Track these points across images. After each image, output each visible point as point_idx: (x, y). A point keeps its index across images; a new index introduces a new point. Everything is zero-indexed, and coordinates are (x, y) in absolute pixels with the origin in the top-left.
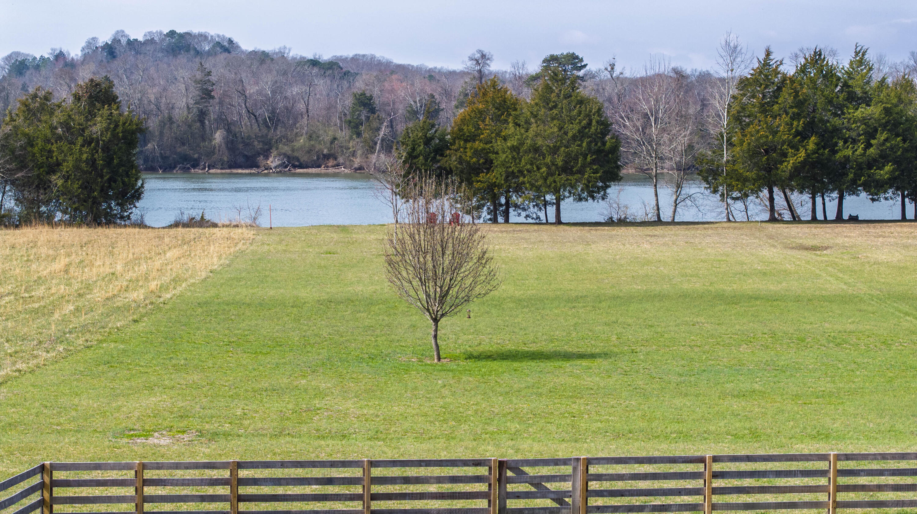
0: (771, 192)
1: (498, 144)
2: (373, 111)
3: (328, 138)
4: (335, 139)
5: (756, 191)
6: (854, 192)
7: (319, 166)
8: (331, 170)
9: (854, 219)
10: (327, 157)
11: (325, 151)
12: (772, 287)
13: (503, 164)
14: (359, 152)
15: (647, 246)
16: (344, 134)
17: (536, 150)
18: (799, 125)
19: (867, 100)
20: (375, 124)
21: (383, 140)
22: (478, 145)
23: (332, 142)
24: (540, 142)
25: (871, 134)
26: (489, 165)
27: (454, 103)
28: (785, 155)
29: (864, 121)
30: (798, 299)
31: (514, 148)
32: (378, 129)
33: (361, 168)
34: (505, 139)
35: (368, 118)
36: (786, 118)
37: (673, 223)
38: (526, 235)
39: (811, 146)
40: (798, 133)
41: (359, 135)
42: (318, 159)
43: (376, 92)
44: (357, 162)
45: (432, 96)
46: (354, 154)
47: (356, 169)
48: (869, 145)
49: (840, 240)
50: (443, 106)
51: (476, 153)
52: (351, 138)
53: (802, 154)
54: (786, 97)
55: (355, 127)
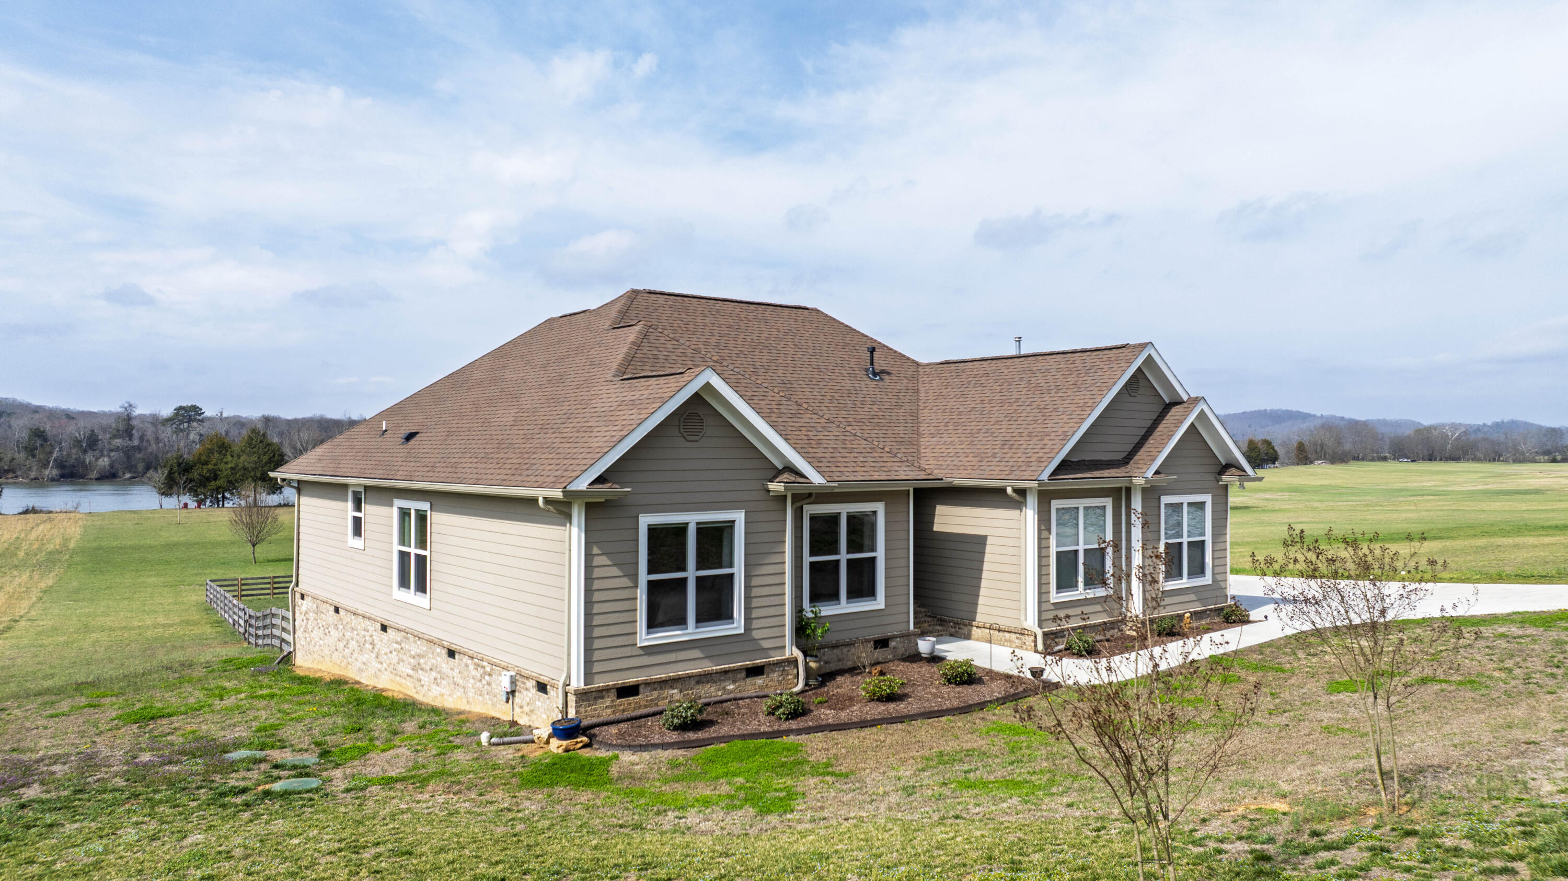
1: (222, 466)
2: (45, 439)
3: (8, 458)
8: (11, 480)
10: (7, 471)
11: (6, 468)
13: (226, 476)
14: (35, 468)
16: (21, 456)
17: (245, 469)
20: (48, 449)
21: (55, 460)
22: (210, 467)
23: (11, 461)
24: (247, 465)
26: (216, 478)
27: (108, 436)
31: (232, 468)
32: (51, 453)
33: (36, 479)
34: (226, 463)
35: (42, 445)
41: (34, 456)
43: (48, 427)
44: (33, 475)
45: (93, 431)
46: (30, 469)
47: (32, 480)
50: (100, 437)
51: (209, 471)
52: (27, 459)
55: (31, 451)
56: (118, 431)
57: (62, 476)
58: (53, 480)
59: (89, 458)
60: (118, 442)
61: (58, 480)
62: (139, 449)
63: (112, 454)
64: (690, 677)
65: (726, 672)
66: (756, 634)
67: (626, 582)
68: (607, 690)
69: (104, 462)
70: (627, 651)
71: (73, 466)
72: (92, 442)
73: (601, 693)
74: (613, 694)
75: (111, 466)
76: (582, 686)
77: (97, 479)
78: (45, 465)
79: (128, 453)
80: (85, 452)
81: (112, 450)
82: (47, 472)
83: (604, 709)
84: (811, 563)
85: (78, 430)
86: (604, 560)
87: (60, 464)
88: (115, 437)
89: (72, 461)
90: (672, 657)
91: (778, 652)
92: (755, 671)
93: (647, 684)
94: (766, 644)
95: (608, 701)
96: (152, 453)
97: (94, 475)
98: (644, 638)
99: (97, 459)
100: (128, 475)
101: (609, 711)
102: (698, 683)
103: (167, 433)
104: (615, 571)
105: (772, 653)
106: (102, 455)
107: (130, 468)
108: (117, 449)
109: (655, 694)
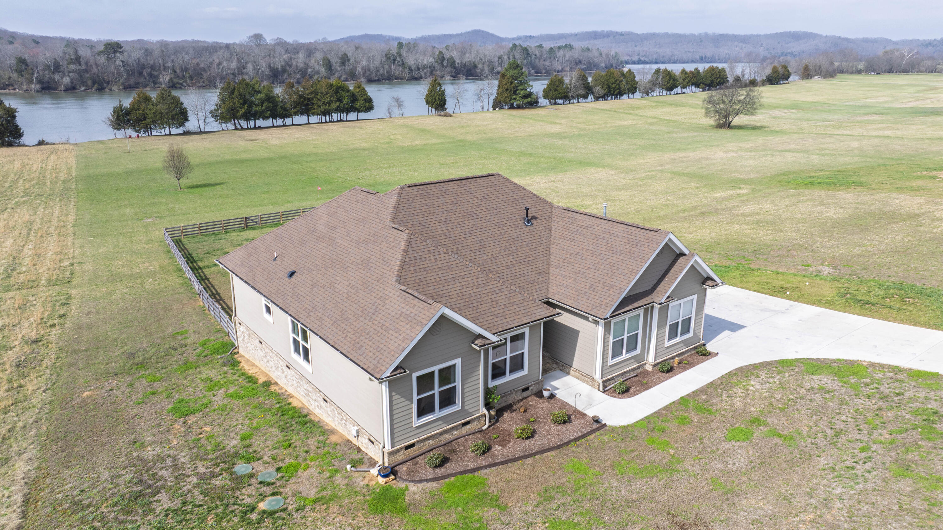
0: (234, 121)
1: (148, 111)
2: (27, 65)
3: (7, 77)
4: (10, 77)
5: (231, 121)
6: (259, 119)
7: (5, 89)
8: (12, 91)
9: (259, 128)
10: (8, 85)
11: (7, 83)
12: (249, 156)
13: (151, 118)
14: (25, 83)
15: (205, 143)
16: (14, 75)
17: (162, 113)
18: (242, 101)
19: (260, 92)
20: (30, 72)
21: (36, 78)
22: (141, 112)
23: (9, 79)
24: (162, 110)
25: (262, 103)
26: (145, 119)
27: (66, 62)
28: (238, 111)
29: (260, 99)
30: (258, 160)
32: (33, 74)
33: (27, 90)
34: (150, 110)
35: (26, 69)
36: (237, 99)
37: (205, 133)
38: (164, 141)
39: (246, 108)
40: (241, 104)
41: (22, 76)
42: (4, 86)
43: (26, 55)
44: (25, 87)
45: (56, 60)
46: (22, 84)
47: (25, 91)
48: (262, 106)
49: (260, 137)
50: (61, 63)
51: (140, 114)
52: (19, 77)
53: (243, 110)
54: (236, 93)
55: (20, 72)
56: (71, 59)
57: (43, 89)
58: (38, 91)
59: (57, 77)
60: (72, 67)
61: (41, 91)
62: (86, 71)
63: (71, 74)
64: (437, 434)
65: (453, 428)
66: (466, 408)
67: (408, 402)
68: (401, 448)
69: (66, 80)
70: (409, 430)
71: (48, 82)
72: (57, 67)
73: (398, 451)
74: (403, 450)
75: (72, 83)
76: (391, 450)
77: (65, 91)
78: (31, 82)
79: (80, 73)
80: (54, 73)
81: (70, 72)
82: (33, 86)
83: (400, 457)
84: (493, 364)
85: (46, 59)
86: (398, 396)
87: (40, 81)
88: (70, 63)
89: (47, 79)
90: (429, 427)
91: (477, 412)
92: (468, 423)
93: (418, 442)
94: (471, 411)
95: (401, 453)
96: (95, 74)
97: (62, 88)
98: (417, 422)
99: (62, 78)
100: (83, 88)
101: (402, 456)
102: (440, 435)
103: (102, 59)
104: (403, 399)
105: (474, 413)
106: (64, 76)
107: (83, 83)
108: (73, 71)
109: (422, 444)
